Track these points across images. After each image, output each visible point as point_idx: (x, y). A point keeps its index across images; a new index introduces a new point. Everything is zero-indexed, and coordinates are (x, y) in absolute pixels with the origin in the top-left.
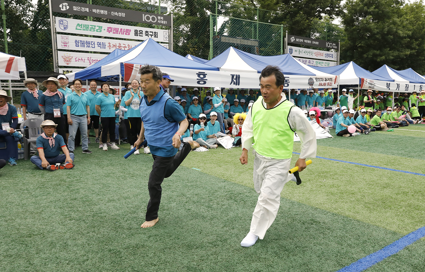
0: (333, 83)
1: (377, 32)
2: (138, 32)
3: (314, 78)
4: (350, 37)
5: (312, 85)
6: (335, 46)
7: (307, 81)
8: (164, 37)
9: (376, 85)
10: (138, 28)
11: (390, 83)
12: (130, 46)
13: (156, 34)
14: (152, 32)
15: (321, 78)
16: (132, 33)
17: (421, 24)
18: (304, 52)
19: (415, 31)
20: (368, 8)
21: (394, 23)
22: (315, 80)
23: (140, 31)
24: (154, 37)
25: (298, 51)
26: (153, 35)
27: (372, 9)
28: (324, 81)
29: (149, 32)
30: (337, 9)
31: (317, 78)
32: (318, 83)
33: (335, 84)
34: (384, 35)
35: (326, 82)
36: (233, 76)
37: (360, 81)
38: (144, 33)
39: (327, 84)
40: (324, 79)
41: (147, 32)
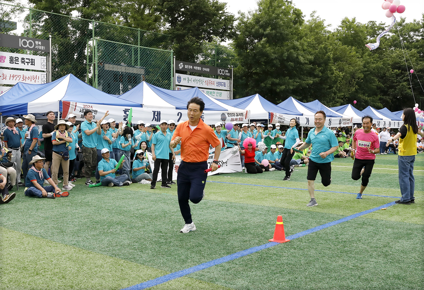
0: (244, 118)
1: (276, 57)
2: (13, 59)
3: (225, 113)
4: (244, 62)
5: (225, 120)
6: (227, 73)
7: (220, 117)
8: (41, 64)
9: (285, 119)
10: (14, 55)
11: (299, 117)
12: (5, 75)
13: (33, 61)
14: (29, 59)
15: (233, 114)
16: (7, 60)
17: (324, 47)
18: (194, 81)
19: (317, 55)
20: (265, 30)
21: (295, 48)
22: (227, 116)
23: (15, 57)
24: (31, 64)
25: (187, 79)
26: (30, 63)
27: (268, 30)
28: (236, 116)
29: (25, 59)
30: (229, 31)
31: (229, 113)
32: (230, 118)
33: (246, 119)
34: (283, 61)
35: (237, 117)
36: (154, 112)
37: (269, 115)
38: (20, 60)
39: (238, 119)
40: (236, 115)
41: (23, 59)
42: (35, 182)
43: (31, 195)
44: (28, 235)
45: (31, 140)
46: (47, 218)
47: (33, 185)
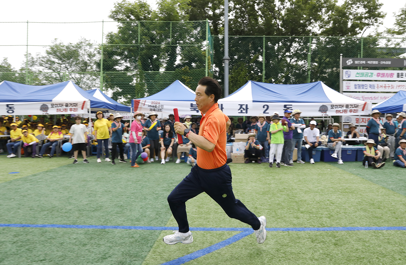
2: (400, 75)
10: (400, 72)
12: (393, 86)
16: (395, 75)
38: (404, 75)
42: (401, 157)
43: (397, 165)
44: (384, 188)
45: (402, 129)
46: (401, 180)
47: (399, 159)
